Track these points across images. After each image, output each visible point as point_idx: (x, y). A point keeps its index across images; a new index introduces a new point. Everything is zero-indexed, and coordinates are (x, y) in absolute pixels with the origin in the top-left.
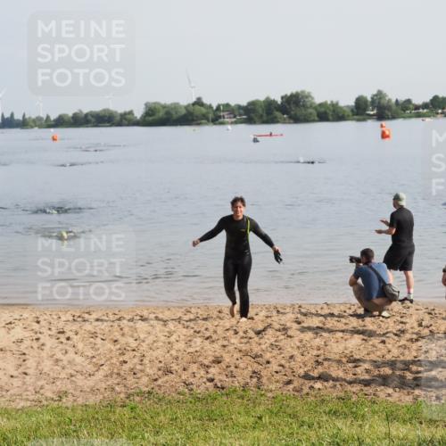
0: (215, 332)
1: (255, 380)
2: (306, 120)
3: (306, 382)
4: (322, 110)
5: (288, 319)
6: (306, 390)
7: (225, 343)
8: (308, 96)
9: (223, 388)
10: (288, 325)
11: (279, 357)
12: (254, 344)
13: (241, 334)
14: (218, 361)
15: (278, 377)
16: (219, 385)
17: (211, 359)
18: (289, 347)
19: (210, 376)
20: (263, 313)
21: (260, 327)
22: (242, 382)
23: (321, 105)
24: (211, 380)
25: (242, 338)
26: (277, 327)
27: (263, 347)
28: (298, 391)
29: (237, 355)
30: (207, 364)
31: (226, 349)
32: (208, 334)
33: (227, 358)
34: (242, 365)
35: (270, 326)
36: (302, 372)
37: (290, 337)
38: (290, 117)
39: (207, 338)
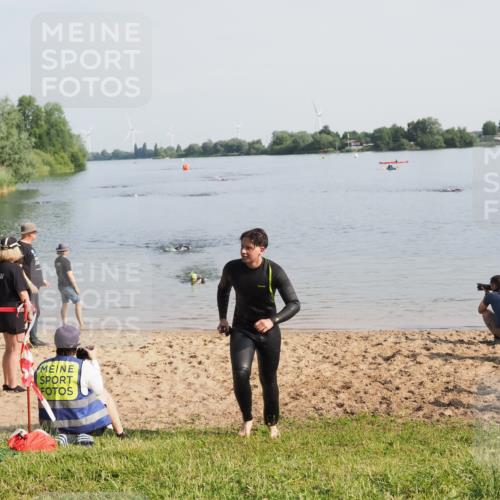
0: (343, 357)
1: (384, 406)
2: (433, 146)
3: (436, 408)
4: (450, 136)
5: (417, 345)
6: (436, 416)
7: (355, 369)
8: (436, 122)
9: (353, 414)
10: (418, 351)
11: (409, 383)
12: (383, 370)
13: (370, 360)
14: (347, 387)
15: (407, 403)
16: (349, 410)
17: (340, 384)
18: (419, 373)
19: (339, 401)
20: (392, 340)
21: (389, 354)
22: (372, 408)
23: (448, 131)
24: (341, 405)
25: (371, 364)
26: (406, 353)
27: (393, 373)
28: (427, 418)
29: (366, 381)
30: (336, 389)
31: (356, 375)
32: (336, 360)
33: (356, 384)
34: (371, 391)
35: (398, 352)
36: (431, 398)
37: (420, 363)
38: (417, 144)
39: (336, 364)
